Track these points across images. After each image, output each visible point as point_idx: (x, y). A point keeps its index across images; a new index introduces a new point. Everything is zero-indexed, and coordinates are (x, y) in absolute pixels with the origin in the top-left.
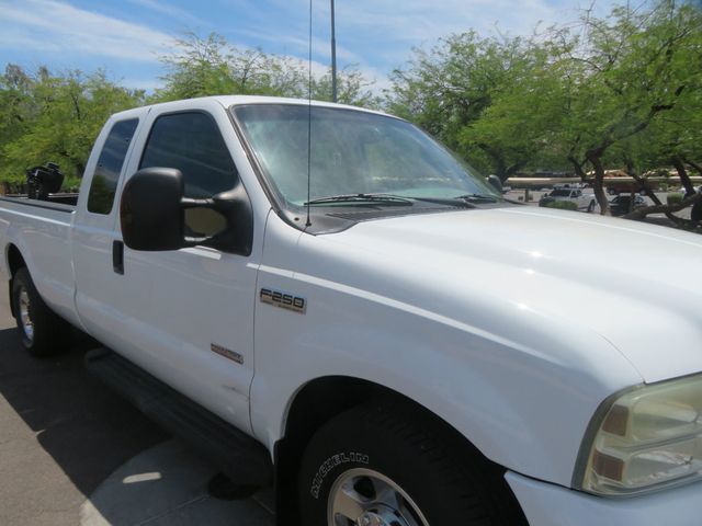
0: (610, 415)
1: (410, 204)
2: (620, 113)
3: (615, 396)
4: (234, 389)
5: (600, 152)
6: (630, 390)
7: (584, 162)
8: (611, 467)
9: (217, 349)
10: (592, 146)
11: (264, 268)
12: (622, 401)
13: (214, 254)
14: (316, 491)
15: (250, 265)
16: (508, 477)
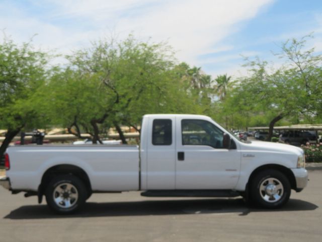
4: (234, 177)
11: (241, 151)
13: (227, 150)
15: (237, 151)
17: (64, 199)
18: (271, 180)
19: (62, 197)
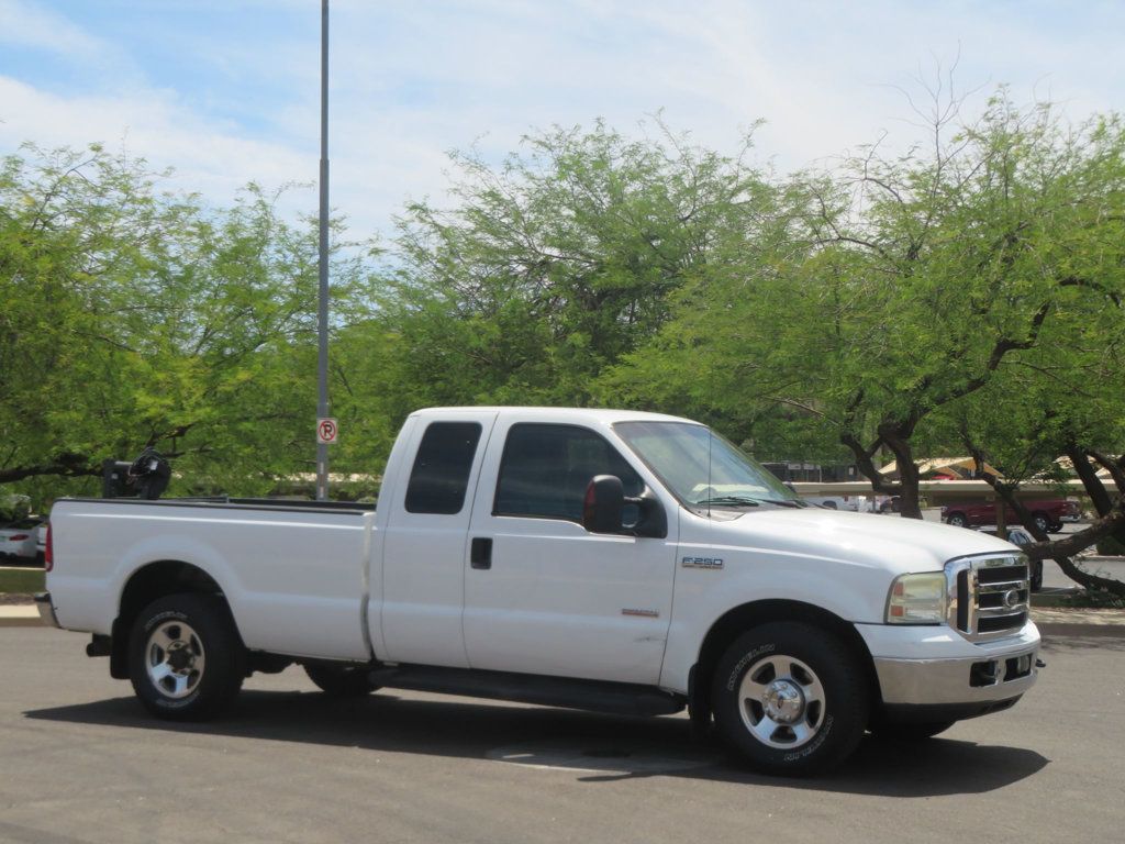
0: (896, 587)
1: (756, 505)
2: (937, 357)
3: (897, 578)
4: (648, 639)
5: (905, 429)
6: (903, 575)
7: (875, 446)
8: (898, 611)
9: (626, 612)
10: (891, 415)
11: (681, 544)
12: (900, 580)
13: (631, 540)
14: (731, 687)
15: (667, 544)
16: (856, 625)
17: (174, 671)
18: (782, 663)
19: (169, 663)
